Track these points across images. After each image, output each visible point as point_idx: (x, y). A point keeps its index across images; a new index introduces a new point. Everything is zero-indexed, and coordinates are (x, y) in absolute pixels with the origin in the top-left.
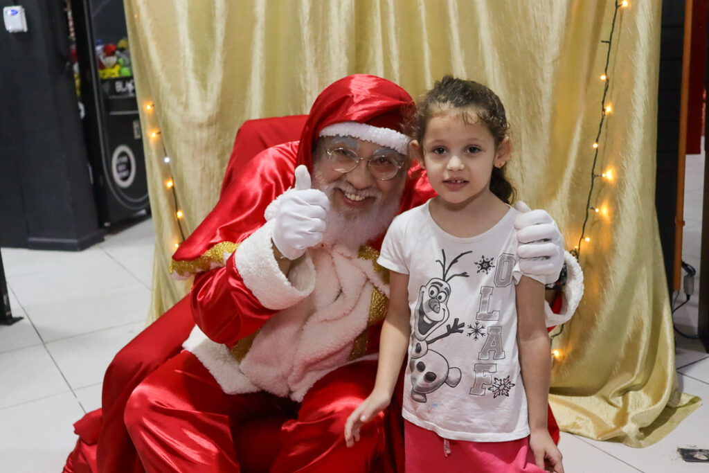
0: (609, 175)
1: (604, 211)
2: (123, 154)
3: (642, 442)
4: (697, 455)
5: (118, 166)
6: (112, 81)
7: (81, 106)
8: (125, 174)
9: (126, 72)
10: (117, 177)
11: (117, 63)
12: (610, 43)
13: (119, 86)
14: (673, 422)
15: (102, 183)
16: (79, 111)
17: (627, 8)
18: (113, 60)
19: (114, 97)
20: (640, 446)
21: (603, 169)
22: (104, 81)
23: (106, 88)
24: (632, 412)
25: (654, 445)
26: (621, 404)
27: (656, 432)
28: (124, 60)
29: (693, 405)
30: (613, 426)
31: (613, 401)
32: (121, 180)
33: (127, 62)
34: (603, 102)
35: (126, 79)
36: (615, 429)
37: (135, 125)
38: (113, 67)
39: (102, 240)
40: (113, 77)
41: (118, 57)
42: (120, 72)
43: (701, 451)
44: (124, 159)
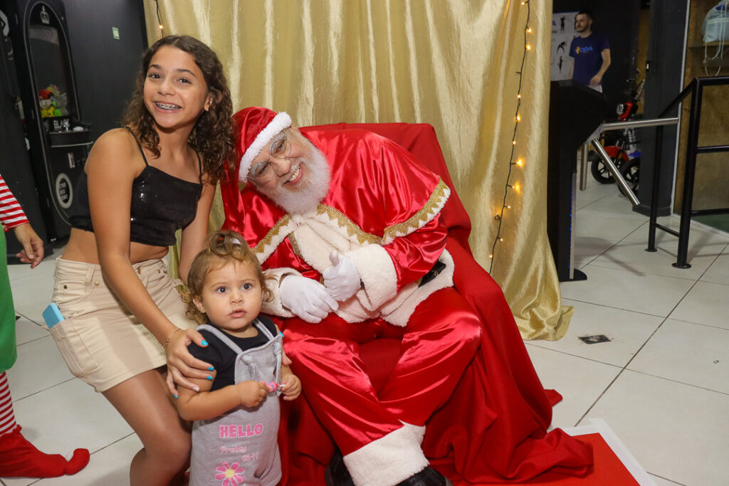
0: (520, 163)
1: (517, 187)
2: (63, 181)
3: (557, 337)
4: (591, 340)
5: (60, 190)
6: (51, 120)
7: (27, 141)
8: (65, 197)
9: (59, 113)
10: (60, 199)
11: (52, 105)
12: (521, 73)
13: (56, 123)
14: (565, 323)
15: (49, 205)
16: (26, 144)
17: (530, 51)
18: (49, 102)
19: (54, 133)
20: (556, 340)
21: (517, 159)
22: (46, 119)
23: (46, 124)
24: (544, 320)
25: (562, 339)
26: (529, 317)
27: (558, 330)
28: (57, 104)
29: (571, 312)
30: (534, 331)
31: (523, 316)
32: (64, 202)
33: (59, 104)
34: (516, 115)
35: (60, 119)
36: (536, 333)
37: (70, 156)
38: (49, 108)
39: (52, 253)
40: (50, 116)
41: (52, 101)
42: (54, 113)
43: (592, 337)
44: (64, 185)
